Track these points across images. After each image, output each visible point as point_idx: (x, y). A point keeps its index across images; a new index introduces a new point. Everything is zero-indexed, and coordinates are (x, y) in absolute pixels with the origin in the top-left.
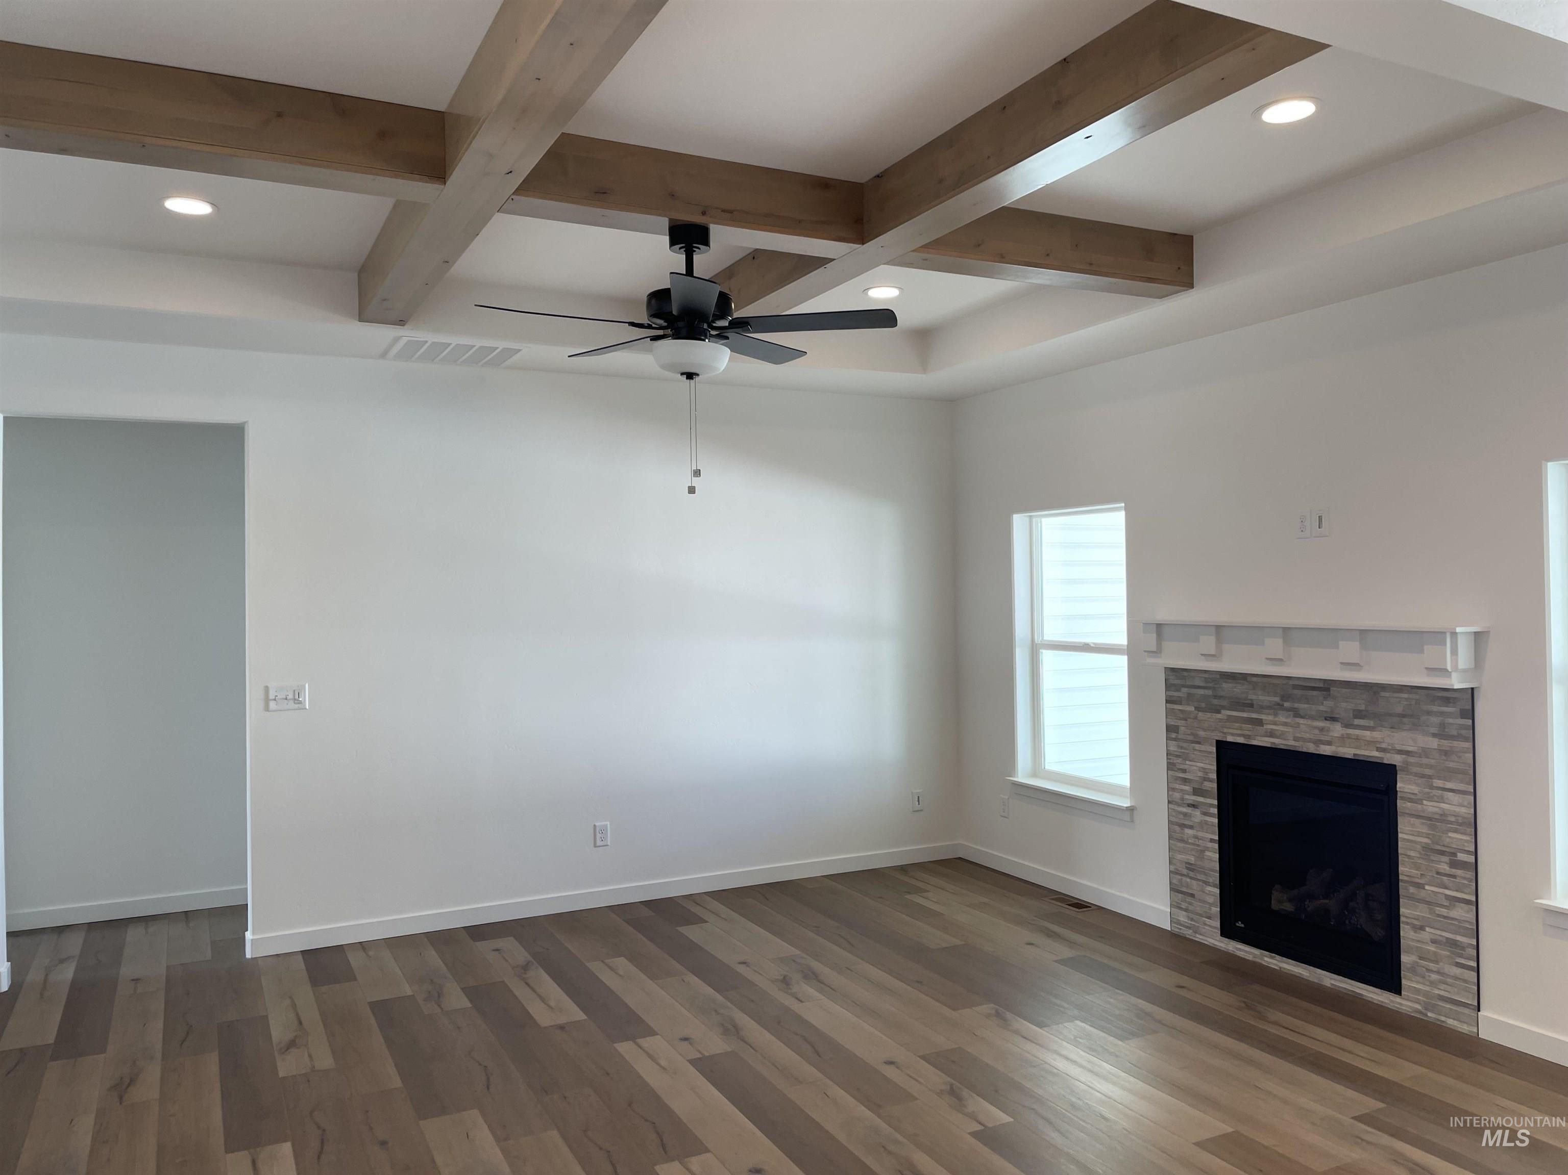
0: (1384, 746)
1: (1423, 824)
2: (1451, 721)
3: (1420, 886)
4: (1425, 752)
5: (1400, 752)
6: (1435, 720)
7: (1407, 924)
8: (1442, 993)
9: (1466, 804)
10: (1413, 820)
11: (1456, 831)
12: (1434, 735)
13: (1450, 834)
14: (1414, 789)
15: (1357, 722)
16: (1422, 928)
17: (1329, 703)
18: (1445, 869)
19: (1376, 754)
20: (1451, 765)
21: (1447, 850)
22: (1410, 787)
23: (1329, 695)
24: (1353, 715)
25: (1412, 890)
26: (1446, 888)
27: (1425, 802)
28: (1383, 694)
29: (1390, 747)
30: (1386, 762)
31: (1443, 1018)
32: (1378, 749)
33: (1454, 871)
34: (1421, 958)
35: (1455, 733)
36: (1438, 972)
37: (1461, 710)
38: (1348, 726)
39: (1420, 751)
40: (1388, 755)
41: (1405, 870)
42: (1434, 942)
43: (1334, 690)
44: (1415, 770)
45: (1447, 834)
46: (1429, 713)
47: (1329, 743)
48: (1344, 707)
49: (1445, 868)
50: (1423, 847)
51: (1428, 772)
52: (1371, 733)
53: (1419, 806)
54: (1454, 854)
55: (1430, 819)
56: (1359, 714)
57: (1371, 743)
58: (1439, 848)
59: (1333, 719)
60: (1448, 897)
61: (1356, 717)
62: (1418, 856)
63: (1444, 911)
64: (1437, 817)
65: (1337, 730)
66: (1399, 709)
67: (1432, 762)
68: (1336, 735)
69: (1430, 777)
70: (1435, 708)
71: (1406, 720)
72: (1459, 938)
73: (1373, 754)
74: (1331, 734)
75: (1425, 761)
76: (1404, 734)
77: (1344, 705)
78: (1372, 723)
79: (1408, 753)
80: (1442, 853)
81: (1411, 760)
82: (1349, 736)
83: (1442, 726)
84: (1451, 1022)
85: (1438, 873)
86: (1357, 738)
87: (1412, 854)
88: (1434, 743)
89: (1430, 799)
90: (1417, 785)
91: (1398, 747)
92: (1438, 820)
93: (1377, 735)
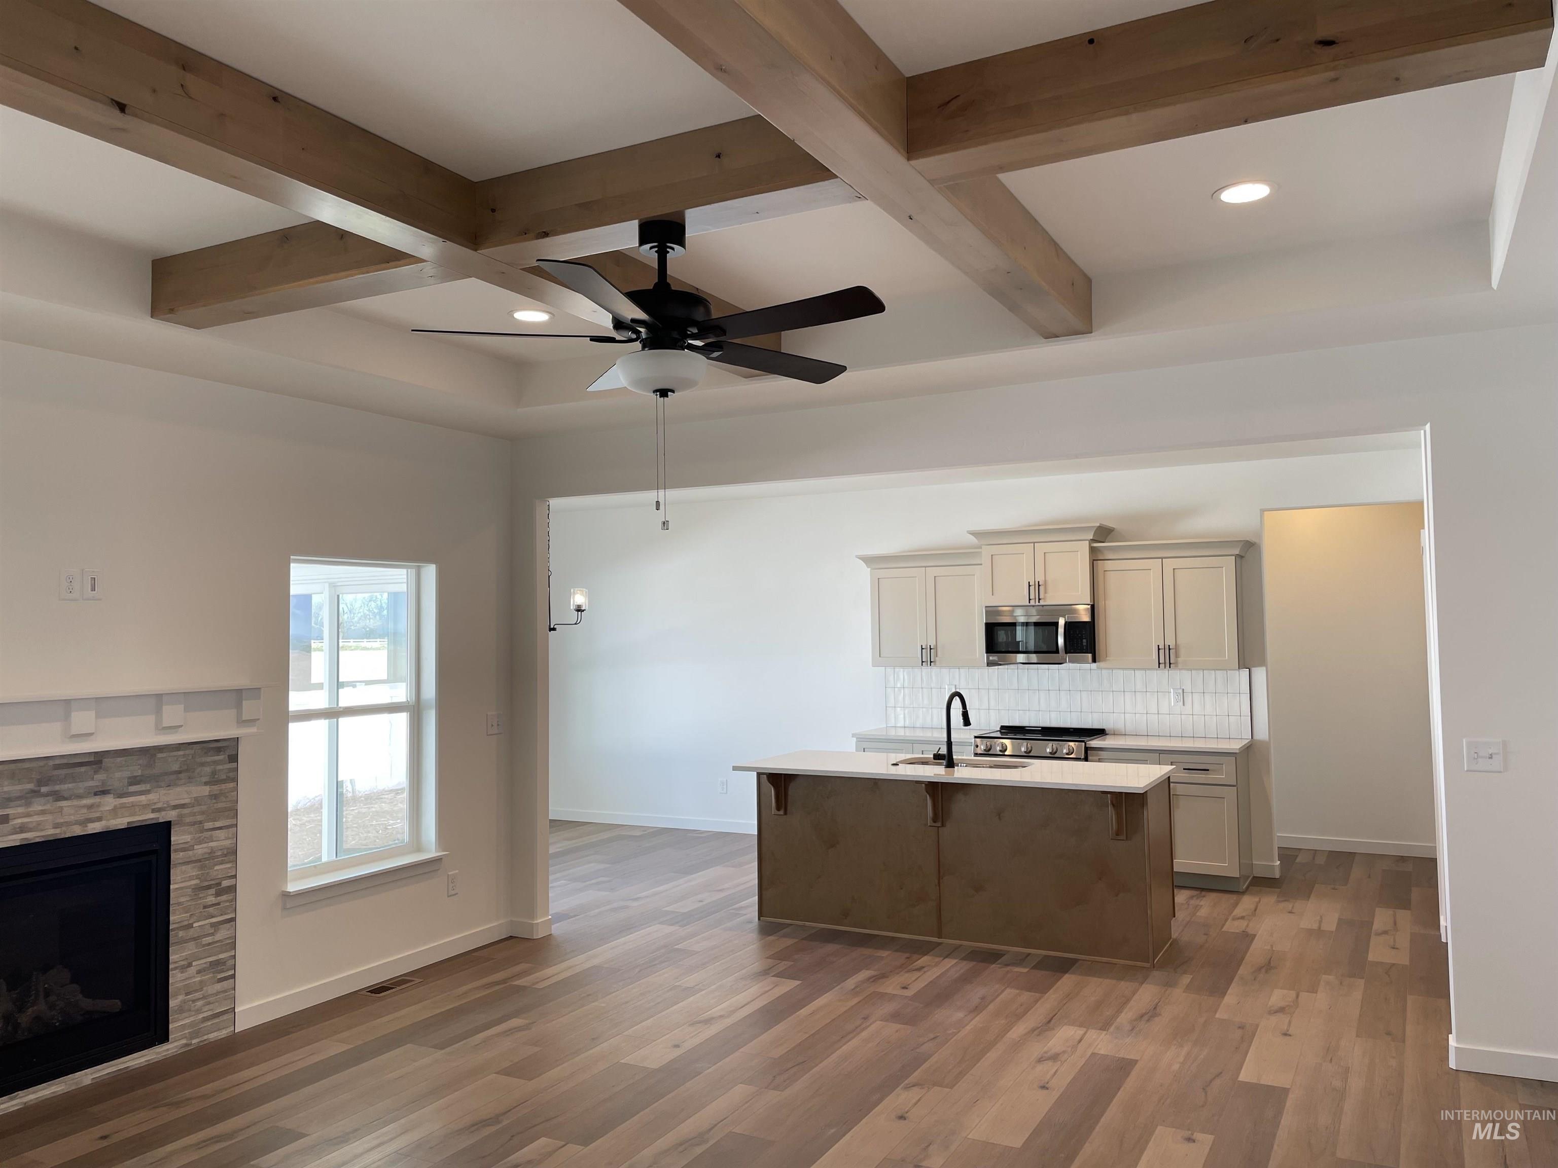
0: (159, 805)
1: (194, 867)
2: (219, 767)
3: (190, 926)
4: (198, 801)
5: (175, 807)
6: (208, 770)
7: (176, 968)
8: (205, 1015)
9: (230, 836)
10: (184, 868)
11: (222, 863)
12: (206, 784)
13: (217, 868)
14: (188, 838)
15: (132, 789)
16: (190, 965)
17: (100, 776)
18: (212, 901)
19: (152, 816)
20: (220, 805)
21: (213, 882)
22: (184, 837)
23: (101, 768)
24: (128, 782)
25: (181, 934)
26: (213, 917)
27: (196, 847)
28: (160, 755)
29: (165, 805)
30: (161, 820)
31: (205, 1037)
32: (154, 811)
33: (220, 899)
34: (187, 994)
35: (224, 777)
36: (204, 997)
37: (228, 756)
38: (121, 796)
39: (193, 801)
40: (163, 813)
41: (175, 918)
42: (199, 972)
43: (107, 761)
44: (188, 820)
45: (213, 869)
46: (203, 764)
47: (99, 819)
48: (118, 776)
49: (211, 899)
50: (193, 889)
51: (199, 818)
52: (146, 797)
53: (190, 853)
54: (220, 884)
55: (200, 861)
56: (134, 781)
57: (145, 807)
58: (207, 884)
59: (104, 792)
60: (213, 925)
61: (131, 784)
62: (188, 898)
63: (209, 939)
64: (207, 856)
65: (109, 802)
66: (176, 767)
67: (204, 808)
68: (107, 808)
69: (201, 822)
70: (209, 759)
71: (182, 775)
72: (222, 956)
73: (148, 817)
74: (101, 809)
75: (196, 809)
76: (178, 789)
77: (118, 775)
78: (148, 787)
79: (183, 806)
80: (209, 887)
81: (186, 811)
82: (123, 806)
83: (214, 773)
84: (213, 1036)
85: (205, 907)
86: (133, 805)
87: (182, 899)
88: (206, 790)
89: (200, 843)
90: (190, 833)
91: (173, 803)
92: (206, 859)
93: (152, 797)
